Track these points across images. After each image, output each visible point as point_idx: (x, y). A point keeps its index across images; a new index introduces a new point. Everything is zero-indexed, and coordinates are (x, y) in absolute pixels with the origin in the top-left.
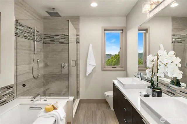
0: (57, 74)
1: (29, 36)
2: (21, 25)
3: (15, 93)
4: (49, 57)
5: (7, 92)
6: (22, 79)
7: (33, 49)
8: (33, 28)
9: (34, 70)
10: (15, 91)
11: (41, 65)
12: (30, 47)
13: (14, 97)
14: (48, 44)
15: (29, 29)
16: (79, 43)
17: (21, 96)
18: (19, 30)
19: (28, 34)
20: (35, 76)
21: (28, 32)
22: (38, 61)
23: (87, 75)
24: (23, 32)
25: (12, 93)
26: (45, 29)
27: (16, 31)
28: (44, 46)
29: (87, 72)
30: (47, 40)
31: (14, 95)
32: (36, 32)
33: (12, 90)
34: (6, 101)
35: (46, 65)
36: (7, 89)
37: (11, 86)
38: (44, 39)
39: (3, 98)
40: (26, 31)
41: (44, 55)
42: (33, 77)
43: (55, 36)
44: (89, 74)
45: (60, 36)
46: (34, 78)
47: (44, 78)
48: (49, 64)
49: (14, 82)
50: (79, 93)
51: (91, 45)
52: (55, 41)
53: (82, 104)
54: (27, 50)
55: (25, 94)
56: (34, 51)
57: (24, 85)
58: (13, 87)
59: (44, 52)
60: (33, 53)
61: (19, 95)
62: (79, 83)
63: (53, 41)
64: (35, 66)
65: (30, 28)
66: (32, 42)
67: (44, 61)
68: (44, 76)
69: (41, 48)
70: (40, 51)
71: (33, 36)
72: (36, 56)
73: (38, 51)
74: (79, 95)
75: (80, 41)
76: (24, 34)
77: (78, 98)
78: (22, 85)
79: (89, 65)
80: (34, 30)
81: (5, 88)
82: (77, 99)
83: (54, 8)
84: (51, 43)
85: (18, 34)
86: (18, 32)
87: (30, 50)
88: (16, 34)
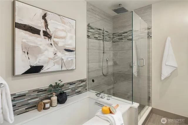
0: (126, 73)
1: (99, 36)
2: (92, 28)
3: (87, 87)
4: (118, 55)
5: (81, 84)
6: (93, 75)
7: (102, 48)
8: (103, 29)
9: (103, 68)
10: (87, 85)
11: (111, 63)
12: (100, 47)
13: (86, 90)
14: (117, 43)
15: (99, 31)
16: (150, 38)
17: (92, 90)
18: (90, 33)
19: (98, 35)
20: (105, 73)
21: (98, 33)
22: (107, 59)
23: (163, 78)
24: (93, 34)
25: (85, 86)
26: (114, 28)
27: (88, 34)
28: (113, 45)
29: (162, 75)
30: (116, 38)
31: (86, 87)
32: (105, 33)
33: (85, 83)
34: (80, 92)
35: (115, 64)
36: (81, 82)
37: (84, 80)
38: (113, 38)
39: (78, 89)
40: (96, 33)
41: (113, 53)
42: (102, 74)
43: (124, 33)
44: (165, 77)
45: (128, 33)
46: (104, 75)
47: (113, 76)
48: (118, 62)
49: (87, 77)
50: (151, 100)
51: (169, 39)
52: (123, 39)
53: (154, 115)
54: (97, 49)
55: (95, 88)
56: (104, 50)
57: (93, 81)
58: (85, 81)
59: (113, 51)
60: (103, 52)
61: (90, 88)
62: (150, 87)
63: (122, 39)
64: (105, 64)
65: (100, 29)
66: (101, 42)
67: (113, 60)
68: (113, 74)
69: (110, 47)
70: (109, 50)
71: (102, 37)
72: (105, 55)
73: (107, 50)
74: (151, 102)
75: (152, 35)
76: (95, 36)
77: (149, 105)
78: (92, 80)
79: (166, 65)
80: (104, 31)
81: (80, 81)
82: (147, 107)
83: (120, 4)
84: (119, 42)
85: (89, 36)
86: (90, 34)
87: (99, 50)
88: (88, 36)
